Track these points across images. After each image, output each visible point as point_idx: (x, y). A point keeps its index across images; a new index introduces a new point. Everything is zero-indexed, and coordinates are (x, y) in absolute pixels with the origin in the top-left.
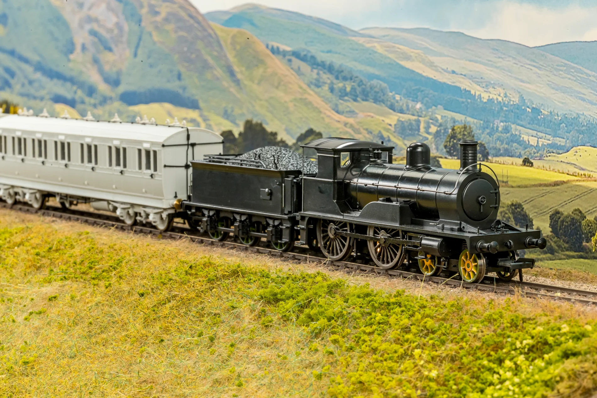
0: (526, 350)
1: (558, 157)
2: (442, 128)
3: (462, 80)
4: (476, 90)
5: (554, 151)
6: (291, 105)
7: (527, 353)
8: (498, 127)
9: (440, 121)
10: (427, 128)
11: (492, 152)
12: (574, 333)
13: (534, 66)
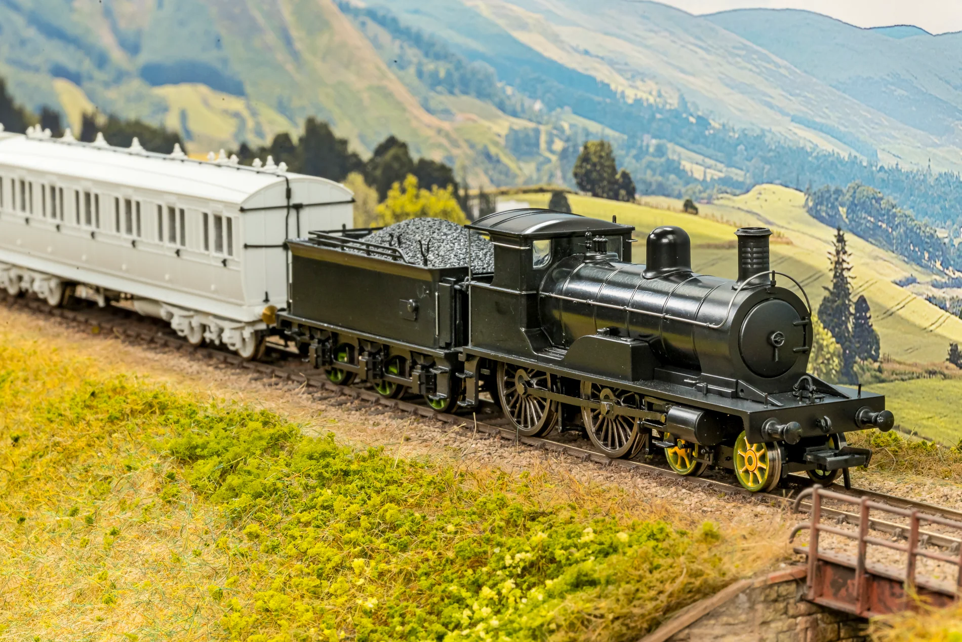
0: (519, 570)
1: (734, 201)
2: (570, 144)
3: (597, 66)
4: (618, 83)
5: (729, 190)
6: (365, 96)
7: (522, 576)
8: (648, 146)
9: (568, 132)
10: (550, 142)
11: (639, 187)
12: (601, 544)
13: (701, 47)
